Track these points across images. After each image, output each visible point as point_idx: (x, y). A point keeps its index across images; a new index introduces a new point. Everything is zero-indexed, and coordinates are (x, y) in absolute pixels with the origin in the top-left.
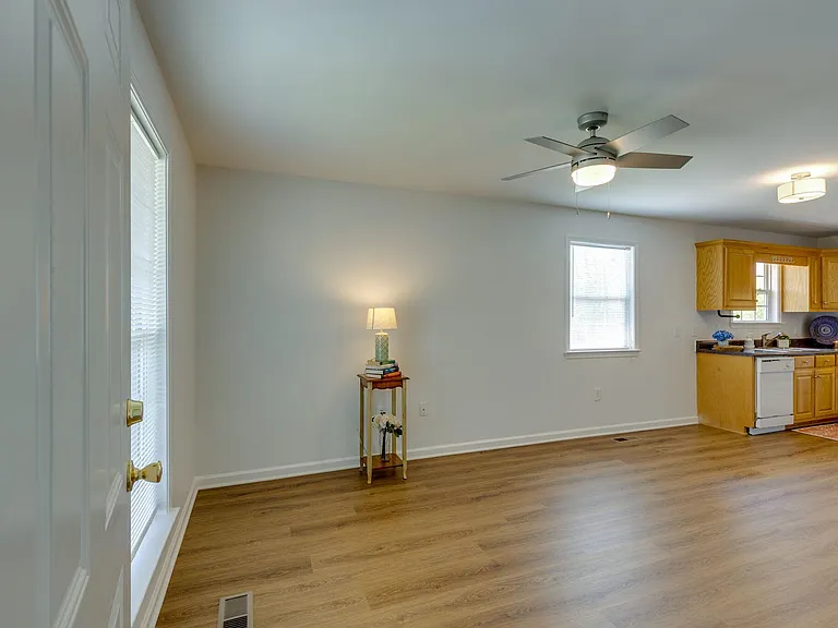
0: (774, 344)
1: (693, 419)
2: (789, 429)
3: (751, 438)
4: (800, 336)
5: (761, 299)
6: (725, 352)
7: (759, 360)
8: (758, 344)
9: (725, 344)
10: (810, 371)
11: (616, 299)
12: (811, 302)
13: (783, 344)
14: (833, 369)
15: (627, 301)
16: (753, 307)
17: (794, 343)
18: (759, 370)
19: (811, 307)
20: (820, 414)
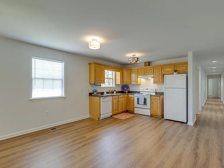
0: (113, 93)
1: (88, 116)
2: (111, 116)
3: (100, 121)
4: (120, 90)
5: (106, 80)
6: (95, 96)
7: (101, 98)
8: (108, 93)
9: (95, 93)
10: (117, 100)
11: (59, 80)
12: (121, 81)
13: (115, 92)
14: (123, 99)
15: (62, 80)
16: (104, 83)
17: (117, 92)
18: (101, 101)
19: (120, 83)
20: (120, 111)
